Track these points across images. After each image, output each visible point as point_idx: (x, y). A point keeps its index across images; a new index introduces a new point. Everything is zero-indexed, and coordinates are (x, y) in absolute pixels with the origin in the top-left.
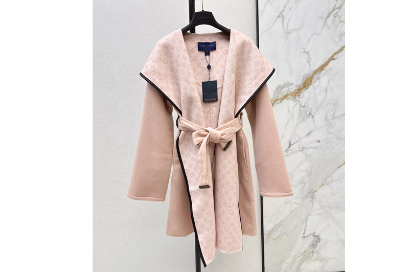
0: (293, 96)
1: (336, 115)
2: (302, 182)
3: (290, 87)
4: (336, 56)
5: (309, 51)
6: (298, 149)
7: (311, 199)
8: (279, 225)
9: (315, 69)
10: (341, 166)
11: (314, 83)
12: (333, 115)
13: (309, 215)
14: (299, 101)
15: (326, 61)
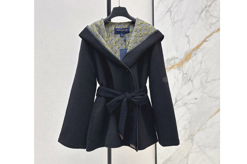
0: (178, 66)
1: (209, 80)
2: (185, 129)
3: (176, 60)
4: (207, 39)
5: (189, 35)
6: (182, 104)
7: (191, 141)
8: (169, 160)
9: (193, 48)
10: (212, 117)
11: (193, 57)
12: (206, 80)
13: (190, 152)
14: (182, 70)
15: (201, 42)
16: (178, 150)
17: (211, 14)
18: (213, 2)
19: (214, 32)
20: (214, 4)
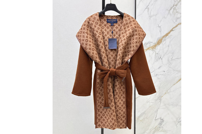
0: (152, 48)
1: (174, 58)
3: (151, 44)
4: (174, 29)
5: (160, 26)
6: (154, 75)
7: (160, 100)
8: (144, 113)
9: (163, 36)
10: (175, 84)
11: (163, 42)
12: (172, 59)
13: (159, 108)
14: (155, 51)
15: (169, 31)
16: (150, 106)
17: (177, 11)
18: (179, 2)
19: (178, 24)
20: (179, 4)
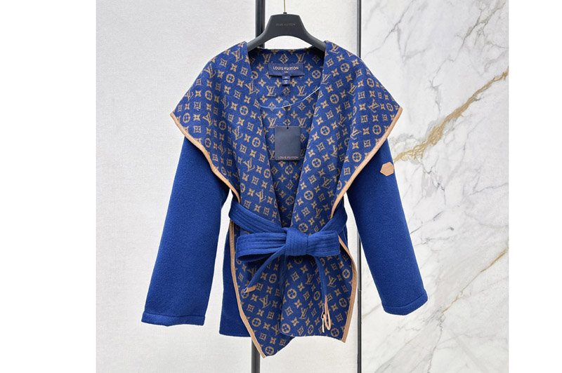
0: (412, 155)
1: (481, 186)
3: (408, 141)
4: (479, 96)
5: (438, 86)
6: (419, 241)
7: (438, 322)
8: (388, 365)
9: (447, 115)
10: (485, 270)
11: (446, 135)
12: (475, 188)
13: (435, 348)
14: (422, 164)
15: (465, 102)
16: (408, 342)
17: (489, 38)
18: (494, 13)
19: (493, 80)
20: (495, 17)
